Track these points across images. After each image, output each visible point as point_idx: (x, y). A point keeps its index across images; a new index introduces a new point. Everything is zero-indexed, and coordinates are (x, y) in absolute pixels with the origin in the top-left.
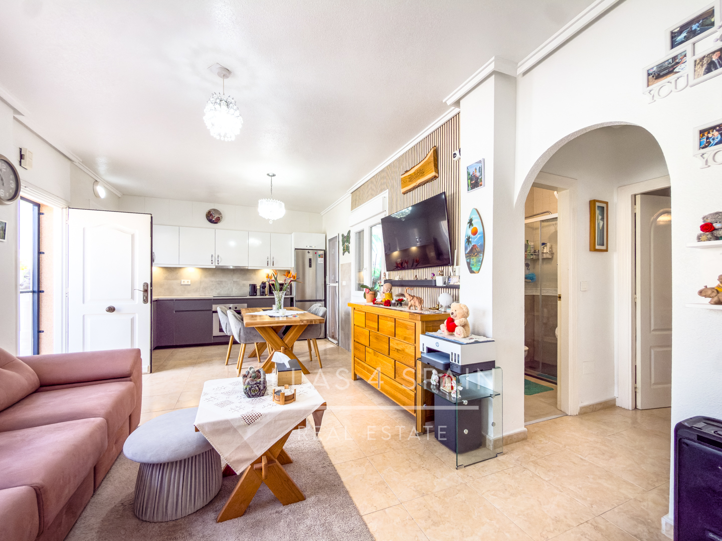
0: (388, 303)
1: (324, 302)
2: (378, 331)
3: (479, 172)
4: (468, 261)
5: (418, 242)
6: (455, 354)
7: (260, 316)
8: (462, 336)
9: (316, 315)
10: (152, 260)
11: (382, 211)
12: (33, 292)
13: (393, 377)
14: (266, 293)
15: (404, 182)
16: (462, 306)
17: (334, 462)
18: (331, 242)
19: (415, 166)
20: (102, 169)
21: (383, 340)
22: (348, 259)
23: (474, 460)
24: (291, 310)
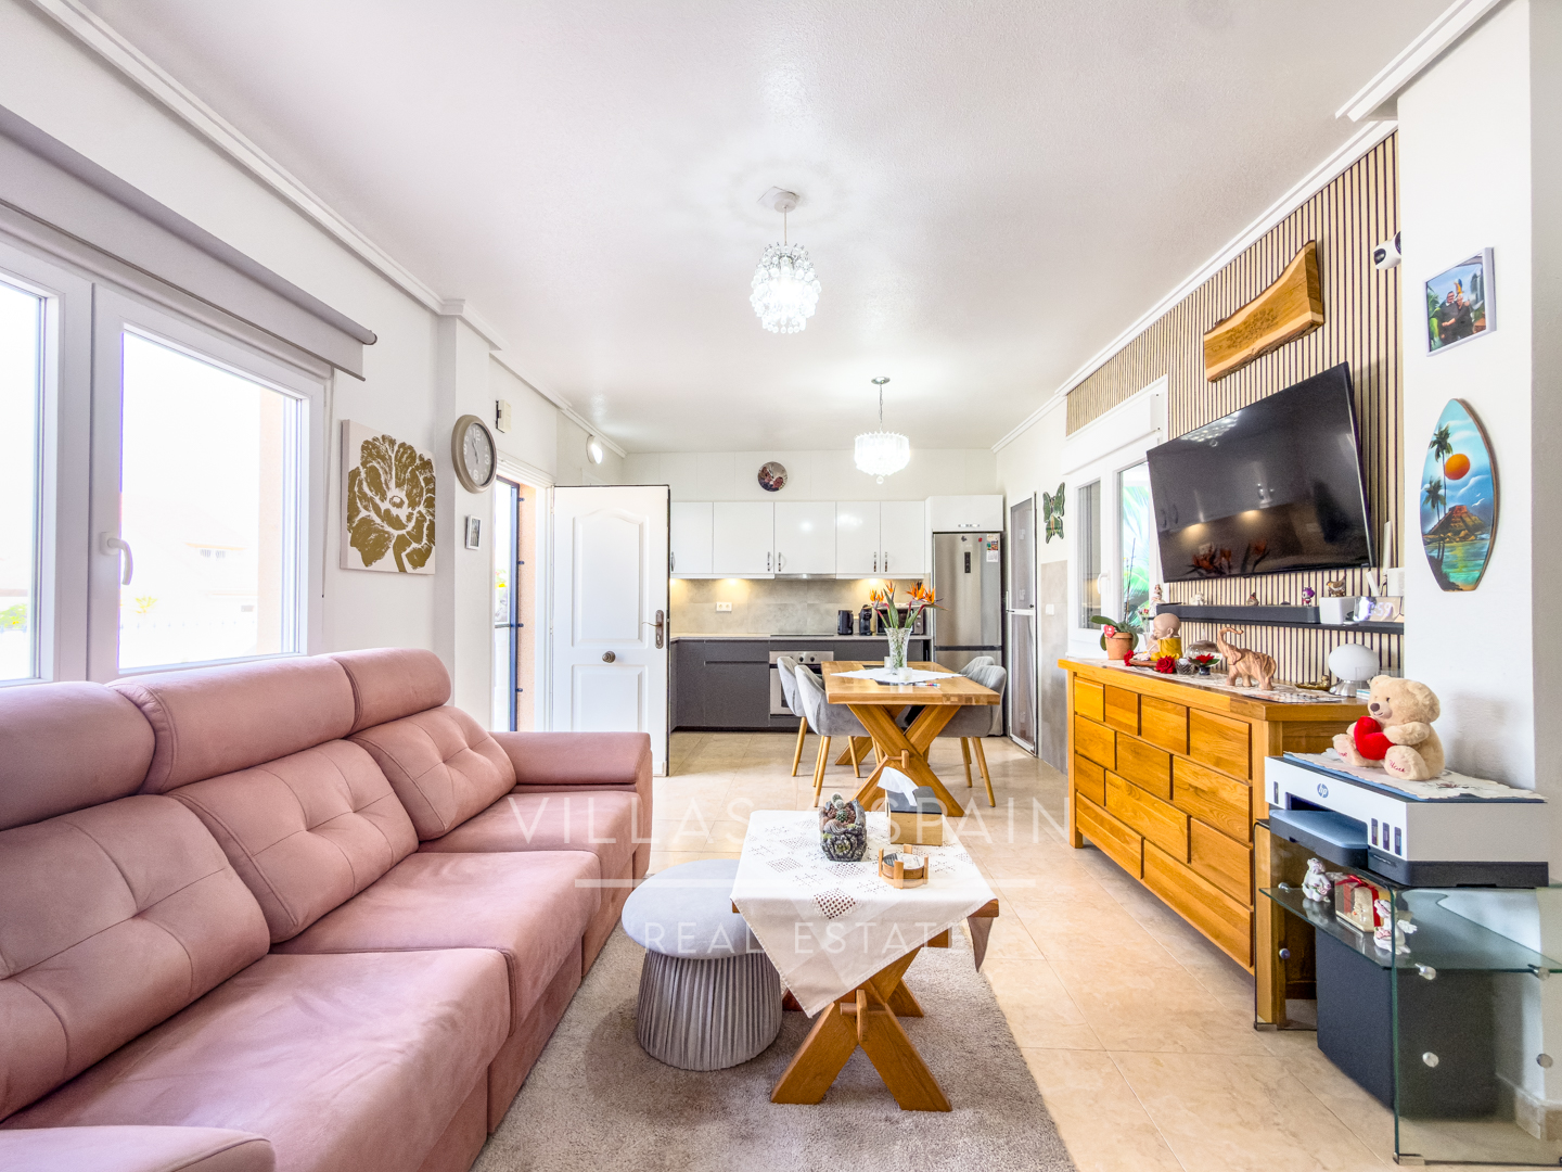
0: (1167, 665)
1: (1000, 652)
2: (1140, 733)
3: (1474, 288)
4: (1435, 554)
5: (1262, 498)
6: (1386, 827)
7: (860, 680)
8: (1413, 774)
9: (980, 682)
10: (670, 567)
11: (1149, 430)
12: (511, 626)
13: (1183, 856)
14: (872, 629)
15: (1213, 351)
16: (1409, 687)
17: (1020, 1040)
18: (1017, 514)
19: (1246, 305)
20: (599, 413)
21: (1155, 759)
22: (1060, 553)
23: (1463, 1152)
24: (924, 668)
